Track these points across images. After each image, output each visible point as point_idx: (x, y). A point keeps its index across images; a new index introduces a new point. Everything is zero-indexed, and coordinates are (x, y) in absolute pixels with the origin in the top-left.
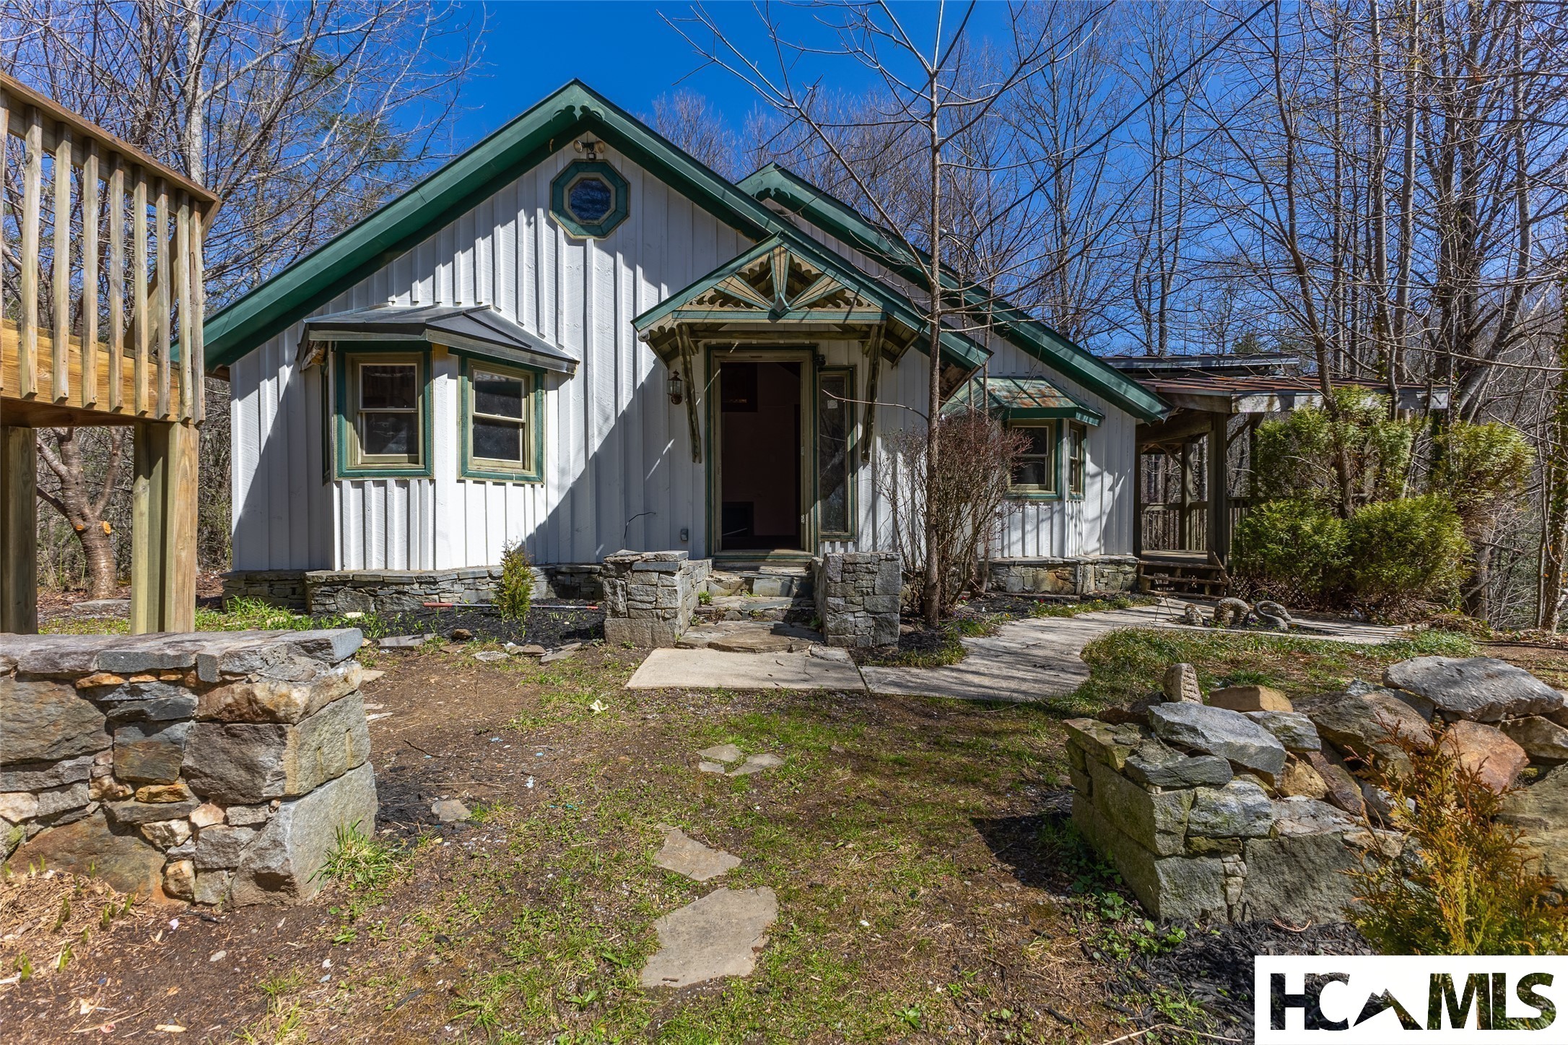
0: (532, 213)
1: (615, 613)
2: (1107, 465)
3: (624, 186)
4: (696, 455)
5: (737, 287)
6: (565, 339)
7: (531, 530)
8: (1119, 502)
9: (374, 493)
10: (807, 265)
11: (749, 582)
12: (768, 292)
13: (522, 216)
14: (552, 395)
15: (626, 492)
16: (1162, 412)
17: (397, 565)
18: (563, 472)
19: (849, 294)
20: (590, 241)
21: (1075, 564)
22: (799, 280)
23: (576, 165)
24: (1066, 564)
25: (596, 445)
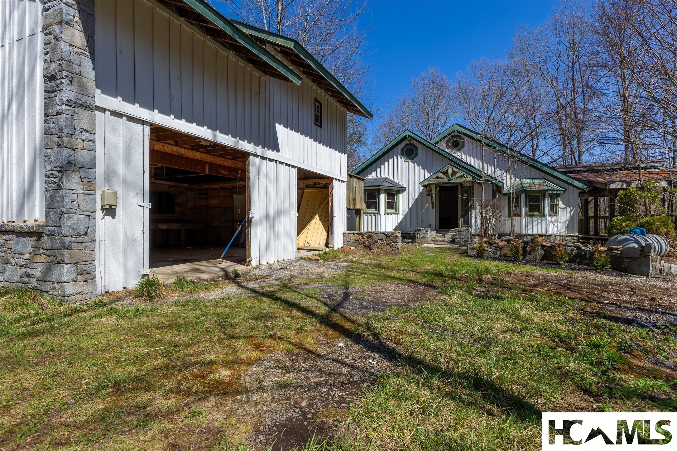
0: (397, 156)
1: (418, 238)
2: (568, 204)
3: (417, 148)
4: (433, 207)
5: (440, 175)
6: (404, 183)
7: (397, 224)
8: (572, 217)
9: (369, 217)
10: (456, 170)
11: (444, 235)
12: (448, 176)
13: (395, 157)
14: (401, 195)
15: (417, 216)
16: (586, 188)
17: (373, 230)
18: (403, 211)
19: (465, 175)
20: (409, 161)
21: (551, 235)
22: (454, 173)
23: (406, 145)
24: (548, 236)
25: (410, 205)
